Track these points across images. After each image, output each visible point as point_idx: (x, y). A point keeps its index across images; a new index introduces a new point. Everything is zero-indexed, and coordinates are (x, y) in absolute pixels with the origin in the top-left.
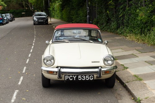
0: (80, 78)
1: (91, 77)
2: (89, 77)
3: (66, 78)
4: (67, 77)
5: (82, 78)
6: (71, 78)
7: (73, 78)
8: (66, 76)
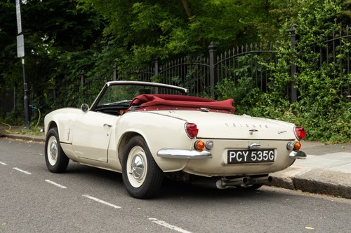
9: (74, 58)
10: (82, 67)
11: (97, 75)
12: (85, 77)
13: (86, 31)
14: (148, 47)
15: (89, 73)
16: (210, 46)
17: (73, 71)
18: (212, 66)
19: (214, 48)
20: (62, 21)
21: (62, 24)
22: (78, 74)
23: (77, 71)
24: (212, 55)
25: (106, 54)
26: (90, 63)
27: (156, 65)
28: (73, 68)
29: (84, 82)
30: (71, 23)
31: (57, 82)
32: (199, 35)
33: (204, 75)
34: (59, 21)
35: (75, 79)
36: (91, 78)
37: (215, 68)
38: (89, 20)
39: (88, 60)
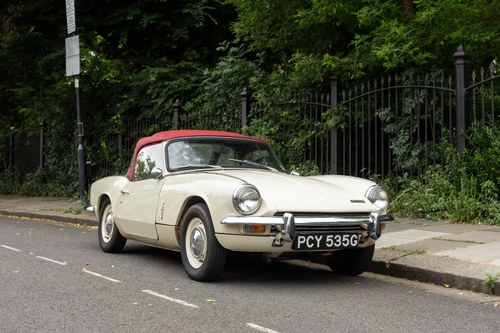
0: (330, 243)
1: (354, 239)
2: (349, 238)
3: (299, 242)
4: (302, 240)
5: (335, 241)
6: (311, 242)
7: (315, 242)
8: (300, 238)
9: (162, 78)
10: (175, 93)
11: (207, 107)
12: (181, 112)
13: (178, 31)
14: (326, 56)
15: (189, 105)
16: (456, 54)
17: (160, 101)
18: (461, 90)
19: (464, 57)
20: (138, 12)
21: (137, 19)
22: (167, 106)
23: (166, 101)
24: (460, 71)
25: (225, 71)
26: (189, 87)
27: (334, 90)
28: (158, 96)
29: (179, 120)
30: (153, 17)
31: (125, 121)
32: (429, 34)
33: (442, 109)
34: (133, 13)
35: (162, 115)
36: (194, 114)
37: (469, 95)
38: (185, 11)
39: (184, 81)
